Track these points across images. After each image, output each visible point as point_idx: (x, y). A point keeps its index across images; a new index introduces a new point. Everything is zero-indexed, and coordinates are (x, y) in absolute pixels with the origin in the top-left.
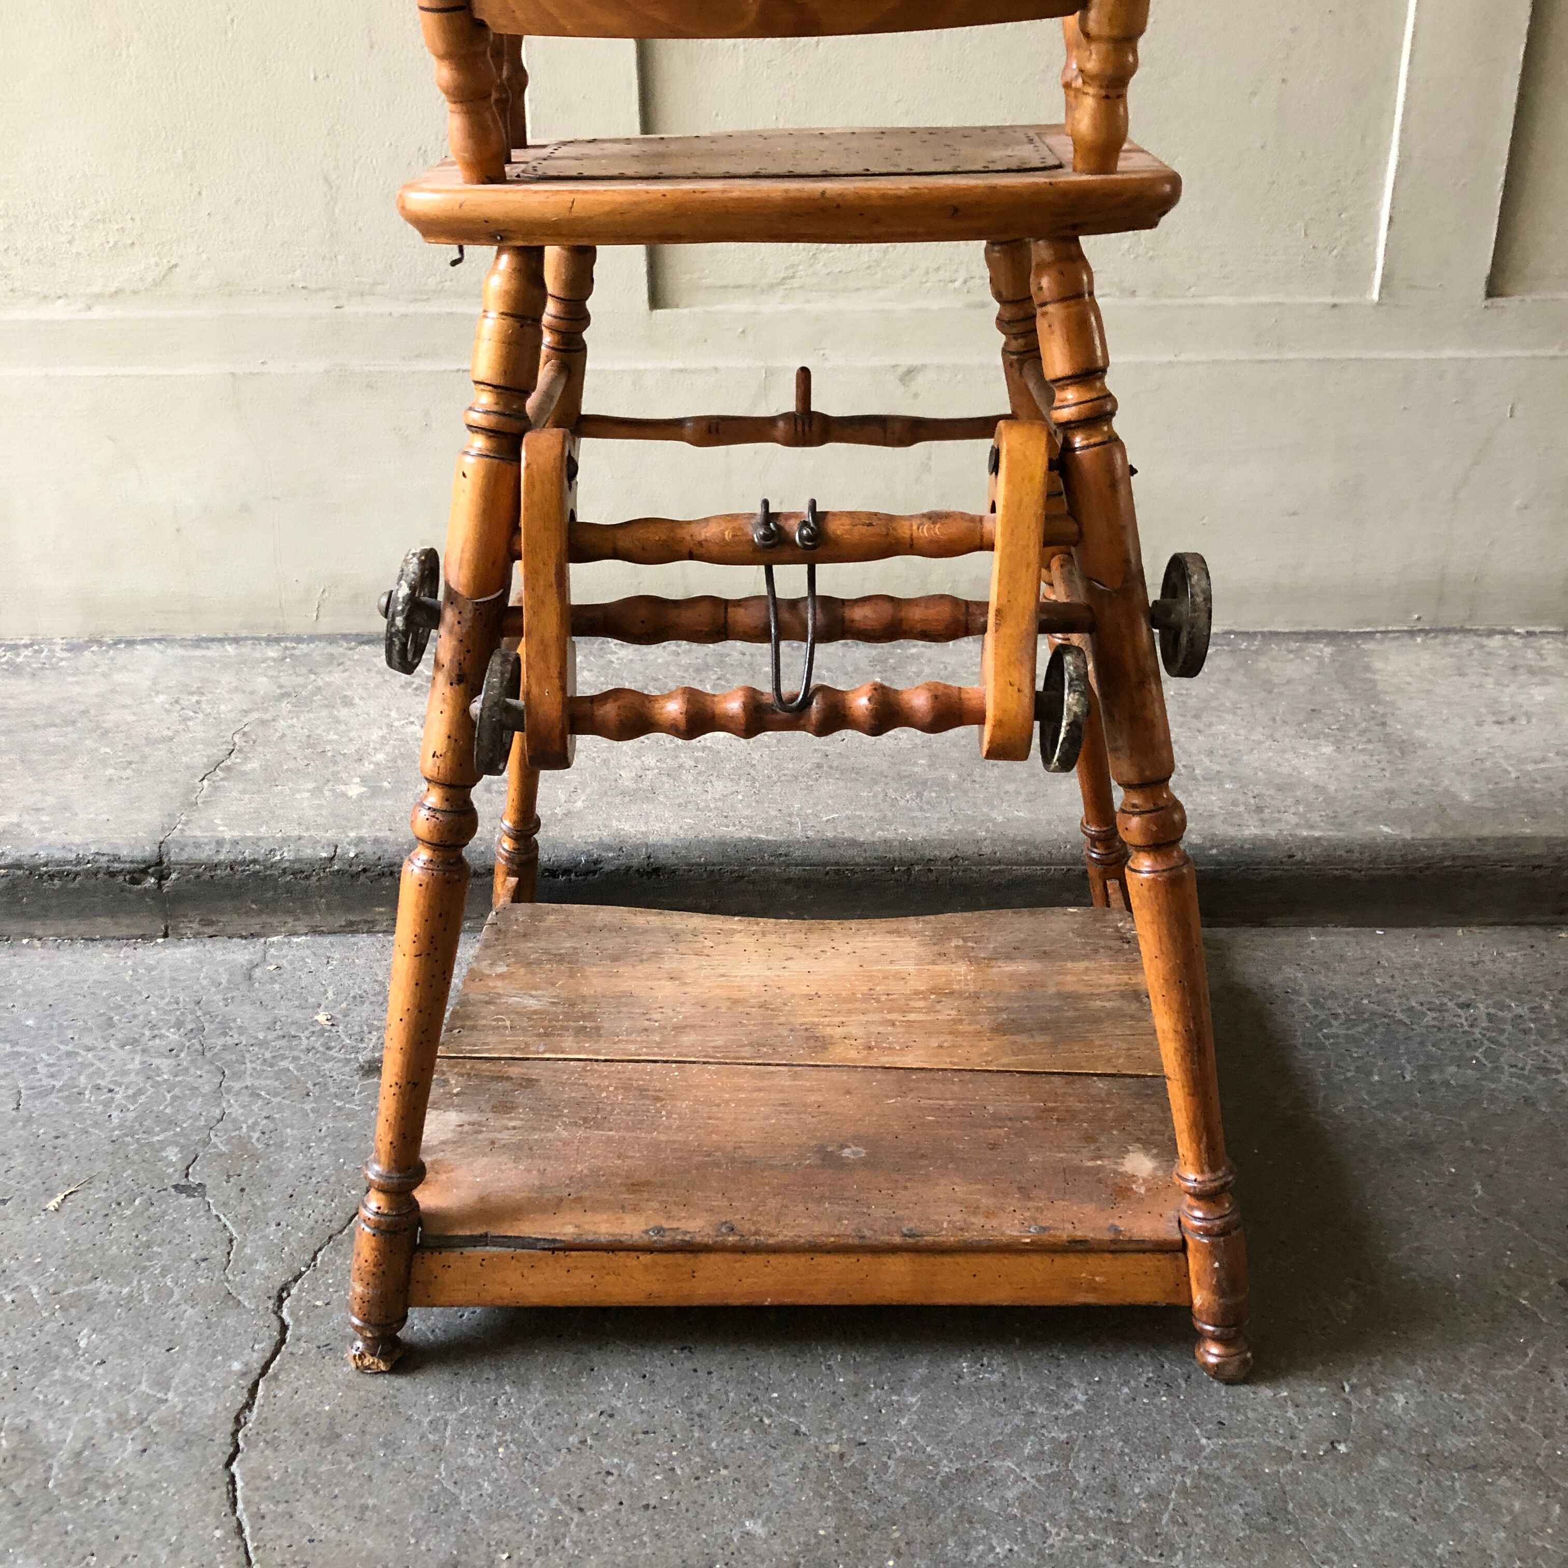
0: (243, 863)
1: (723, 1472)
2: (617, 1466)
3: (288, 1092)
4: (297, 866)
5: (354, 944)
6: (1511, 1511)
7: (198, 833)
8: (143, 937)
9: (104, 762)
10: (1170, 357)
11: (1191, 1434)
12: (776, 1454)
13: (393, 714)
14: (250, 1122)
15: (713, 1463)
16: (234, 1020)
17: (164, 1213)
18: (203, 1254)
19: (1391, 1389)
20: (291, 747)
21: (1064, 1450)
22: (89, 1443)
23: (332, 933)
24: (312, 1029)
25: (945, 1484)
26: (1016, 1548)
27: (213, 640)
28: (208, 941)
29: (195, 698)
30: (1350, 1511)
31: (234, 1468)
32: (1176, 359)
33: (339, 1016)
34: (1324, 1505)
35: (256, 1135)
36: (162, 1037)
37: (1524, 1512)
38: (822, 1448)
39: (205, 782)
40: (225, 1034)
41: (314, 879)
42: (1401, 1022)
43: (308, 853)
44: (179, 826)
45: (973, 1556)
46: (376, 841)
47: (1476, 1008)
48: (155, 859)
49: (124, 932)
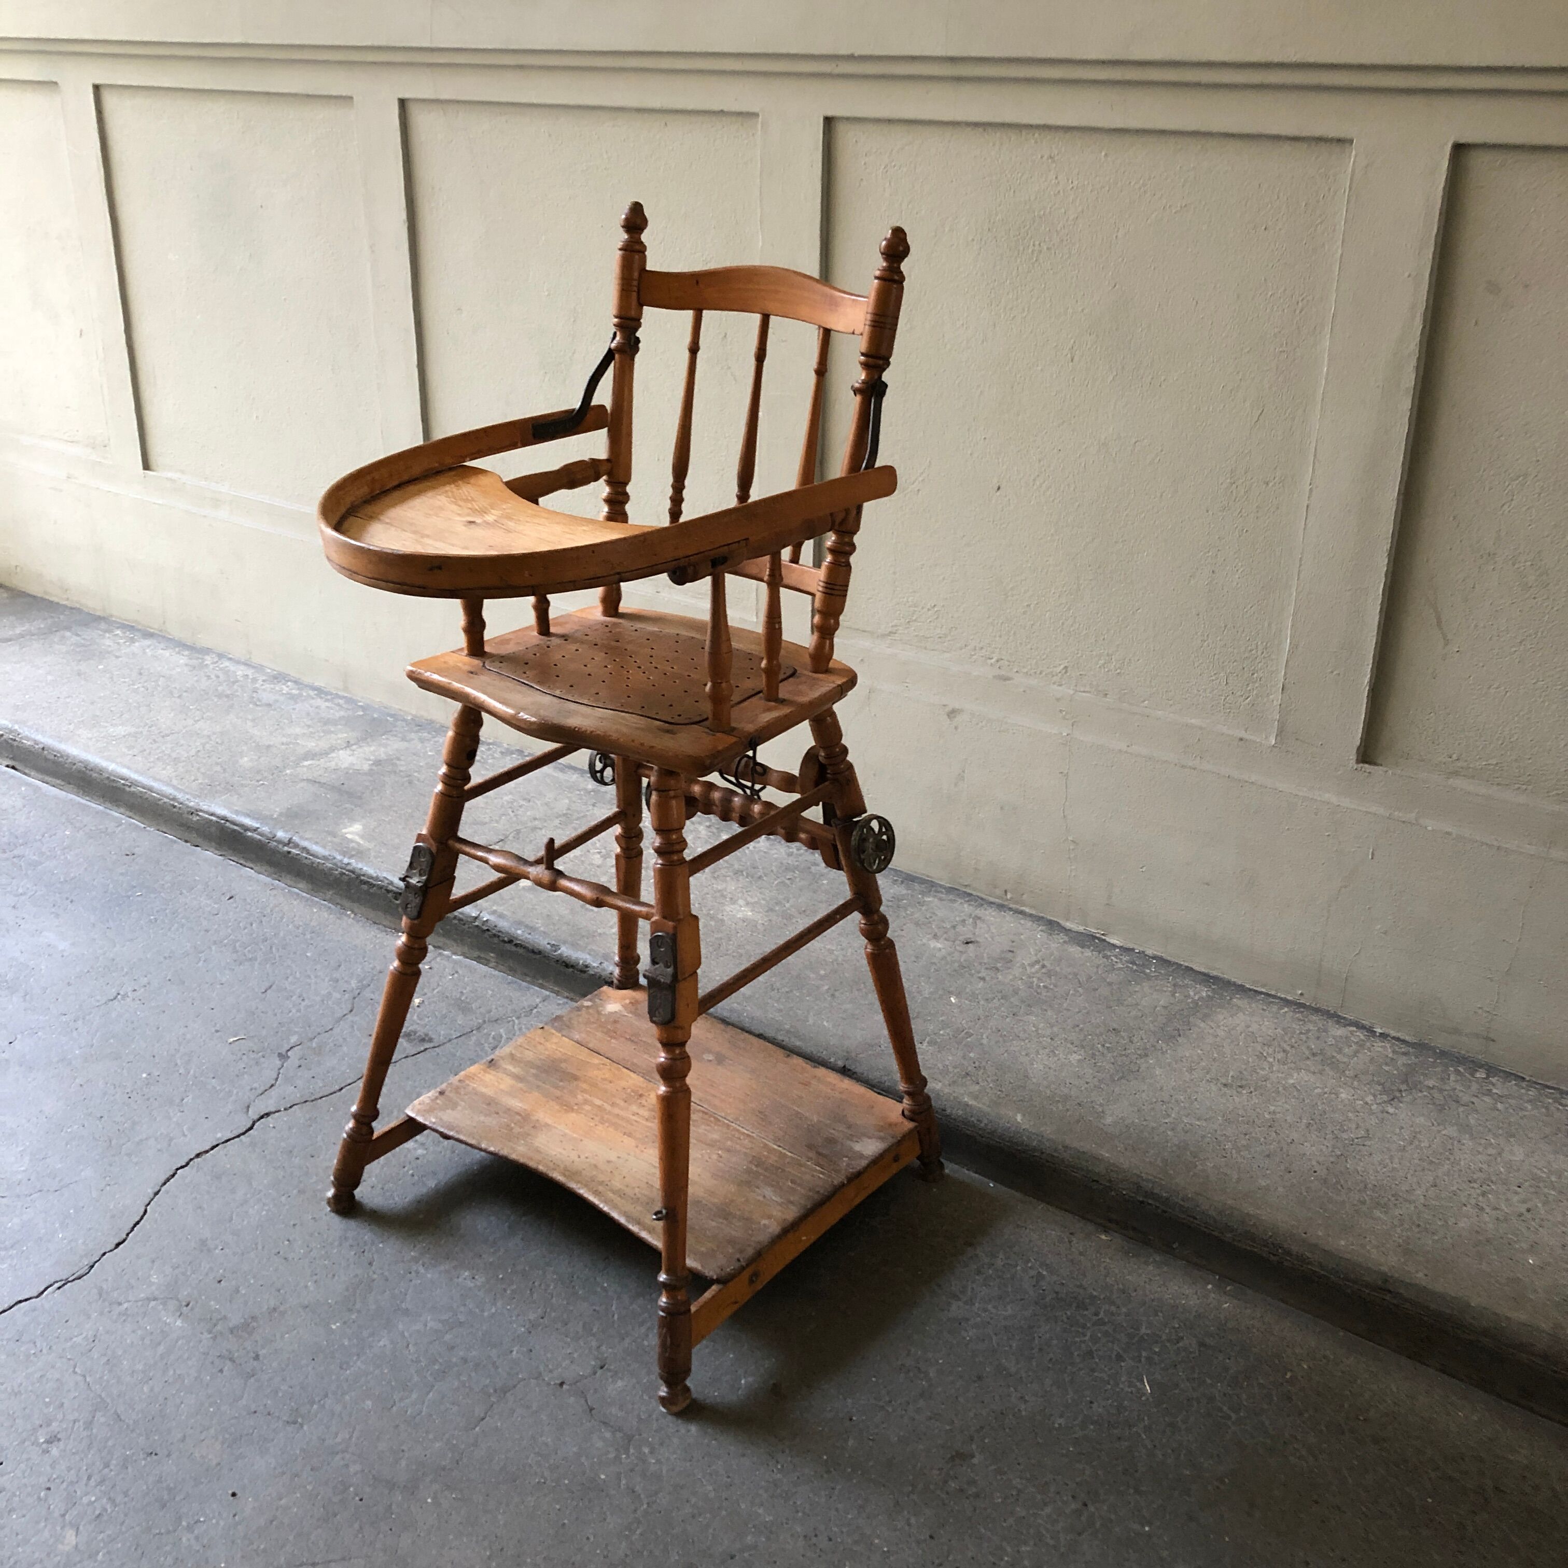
3: (364, 1031)
5: (475, 969)
6: (592, 1445)
10: (1121, 746)
14: (336, 1038)
17: (263, 1063)
18: (257, 1086)
23: (471, 960)
25: (395, 1310)
26: (388, 1346)
30: (528, 1407)
31: (179, 1171)
35: (331, 1045)
36: (349, 983)
37: (597, 1448)
40: (373, 992)
42: (916, 1234)
49: (386, 923)
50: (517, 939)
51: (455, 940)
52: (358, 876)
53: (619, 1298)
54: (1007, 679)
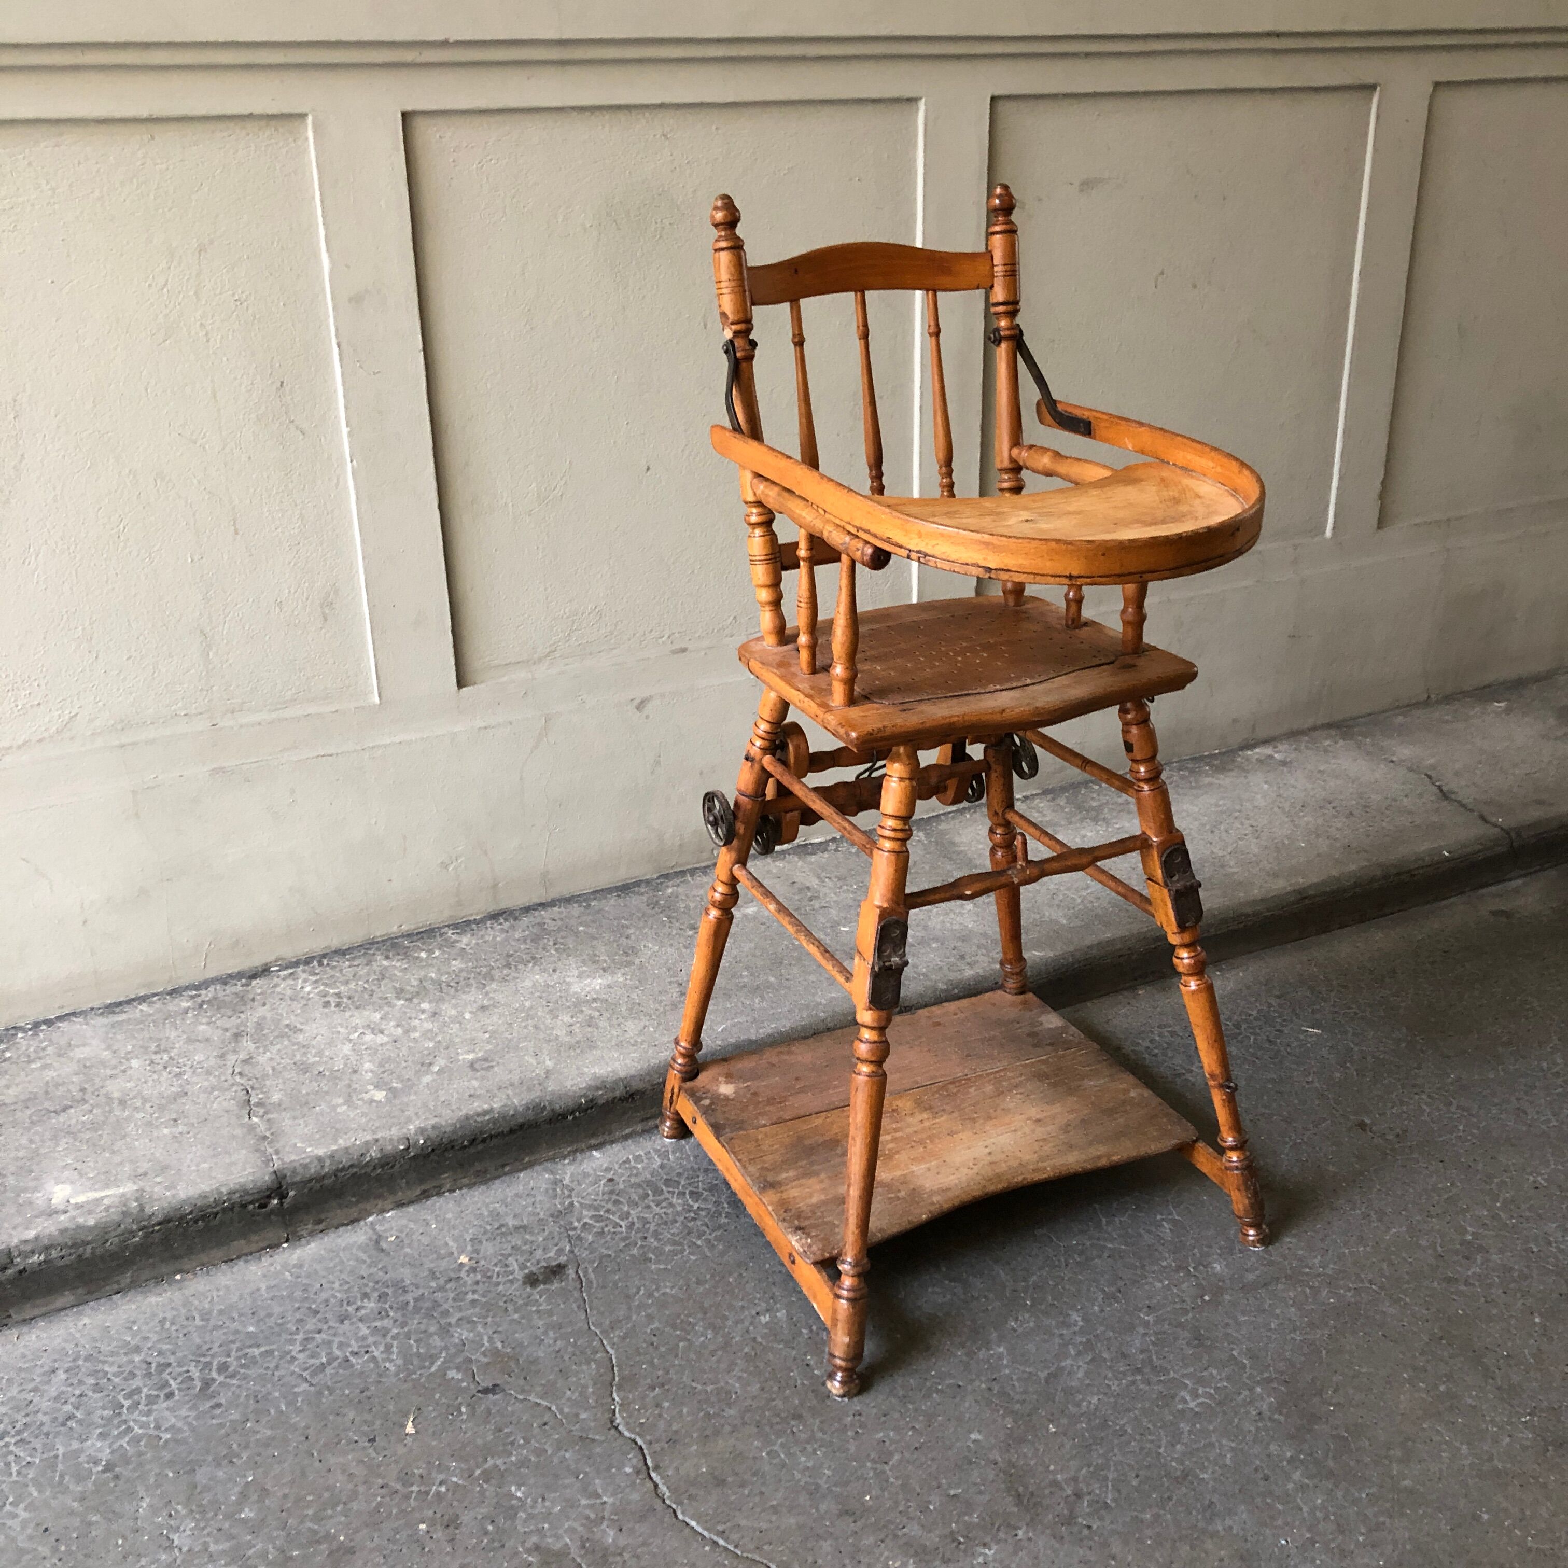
0: (343, 1169)
1: (939, 1418)
2: (885, 1436)
3: (491, 1313)
4: (383, 1160)
6: (1290, 1298)
7: (294, 1157)
8: (270, 1247)
9: (150, 1125)
11: (1139, 1317)
12: (957, 1400)
13: (342, 1030)
14: (485, 1339)
15: (931, 1416)
16: (403, 1281)
17: (488, 1409)
18: (539, 1422)
19: (1210, 1263)
20: (289, 1075)
21: (1089, 1346)
22: (584, 1539)
23: (411, 1202)
24: (464, 1269)
25: (1047, 1383)
26: (1100, 1398)
27: (120, 1004)
28: (322, 1235)
29: (164, 1056)
30: (1227, 1324)
31: (680, 1518)
33: (474, 1255)
34: (1216, 1326)
35: (499, 1345)
36: (362, 1307)
37: (1296, 1296)
38: (977, 1389)
39: (255, 1119)
40: (406, 1292)
41: (397, 1166)
43: (388, 1149)
44: (274, 1157)
45: (1084, 1408)
46: (432, 1127)
48: (276, 1186)
49: (254, 1247)
50: (481, 1133)
51: (380, 1196)
52: (182, 1218)
53: (1098, 1240)
54: (684, 650)
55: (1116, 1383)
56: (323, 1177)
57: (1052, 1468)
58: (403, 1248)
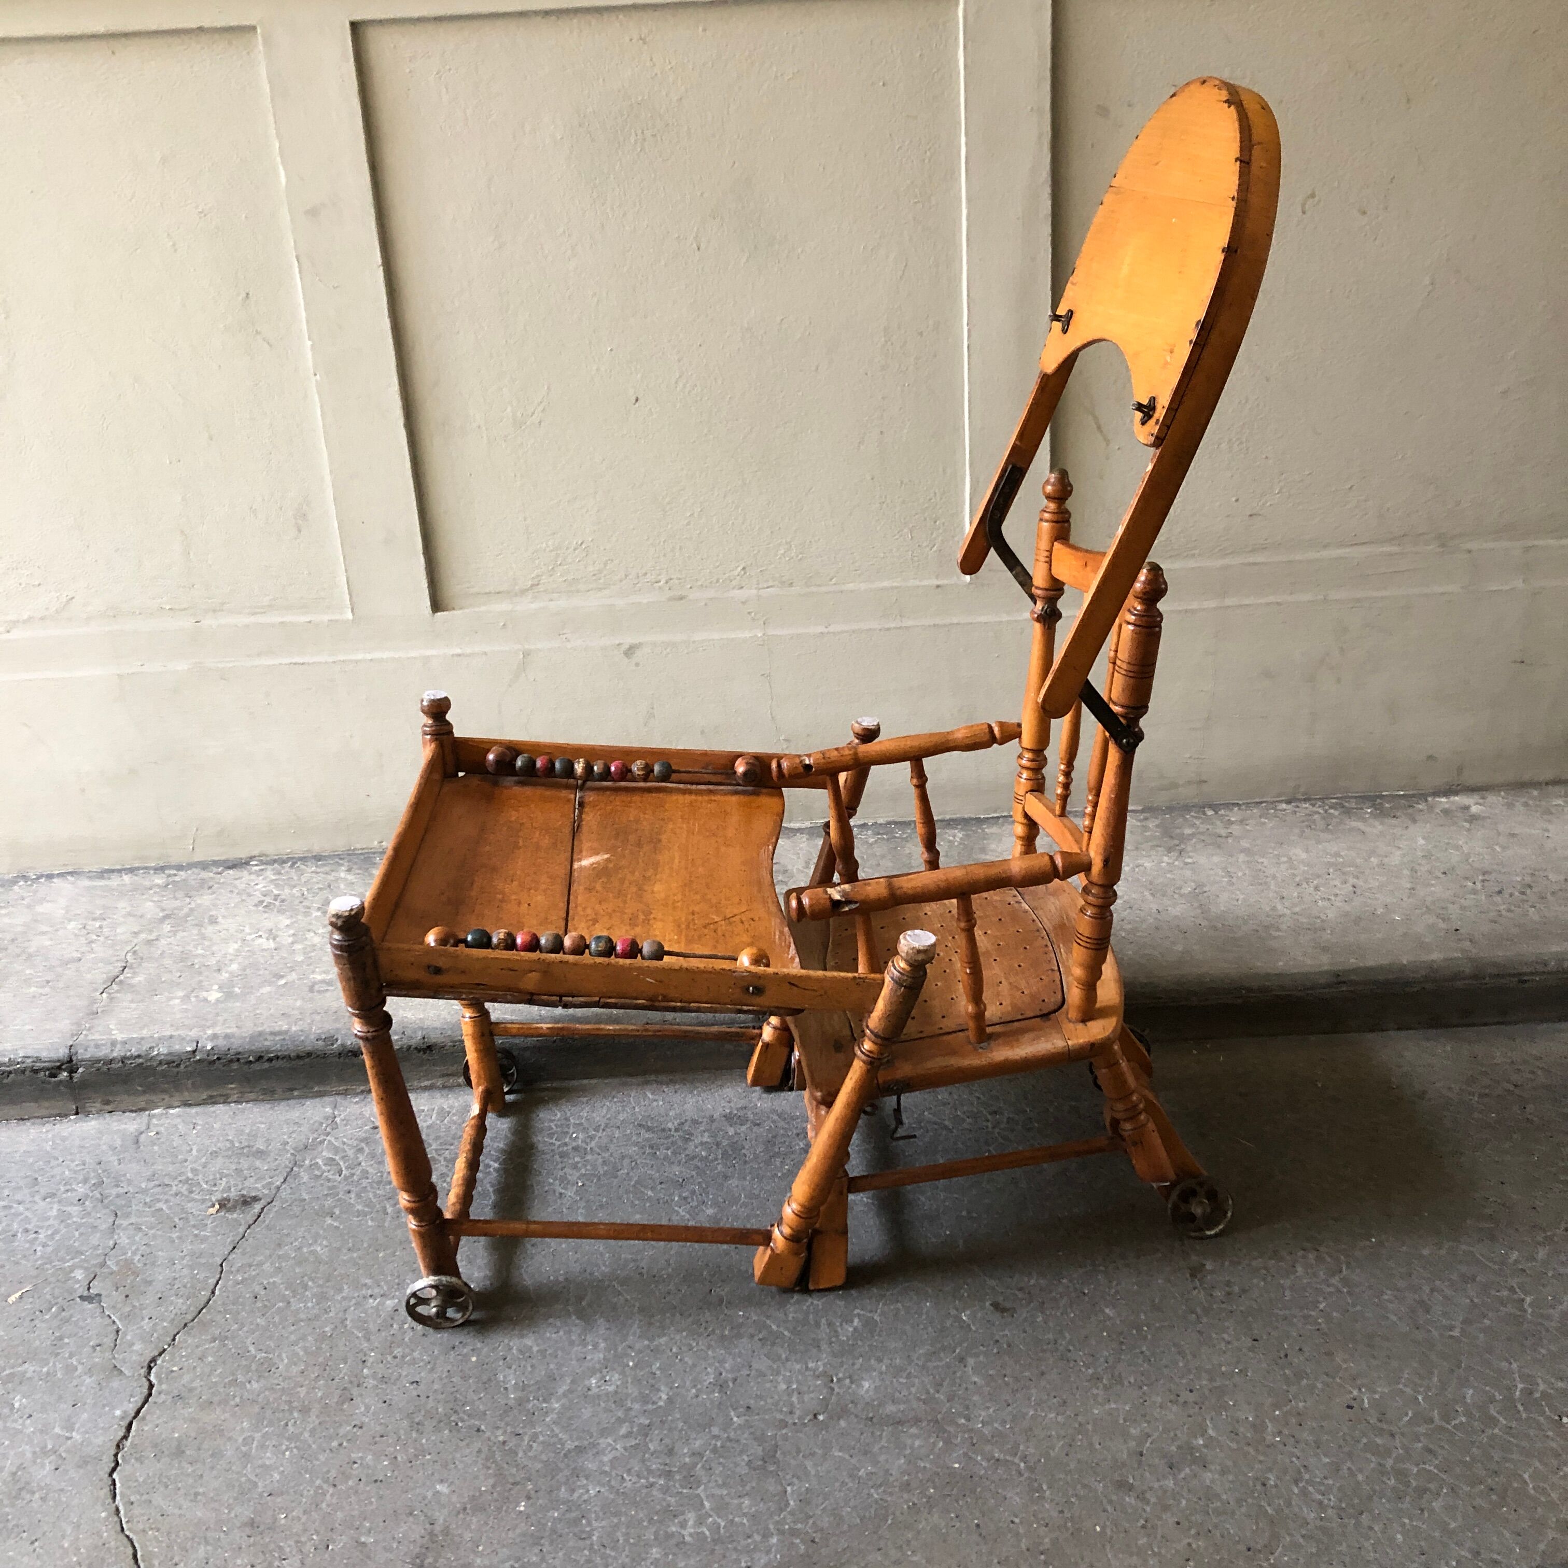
0: (131, 1057)
1: (428, 1457)
2: (361, 1458)
3: (160, 1226)
4: (169, 1058)
5: (214, 1112)
6: (912, 1447)
7: (96, 1037)
8: (60, 1115)
9: (27, 982)
10: (821, 629)
11: (728, 1415)
12: (462, 1444)
13: (247, 930)
14: (133, 1248)
15: (423, 1452)
16: (125, 1175)
17: (71, 1316)
18: (98, 1342)
19: (862, 1379)
20: (167, 962)
21: (646, 1431)
22: (21, 1467)
23: (197, 1104)
24: (180, 1178)
25: (566, 1455)
26: (602, 1490)
27: (113, 871)
28: (107, 1115)
29: (97, 924)
30: (813, 1454)
31: (115, 1476)
32: (826, 630)
33: (200, 1168)
34: (798, 1451)
35: (137, 1258)
36: (73, 1190)
37: (920, 1447)
38: (492, 1438)
39: (104, 995)
40: (117, 1186)
41: (182, 1066)
42: (946, 1128)
43: (177, 1047)
44: (84, 1032)
45: (576, 1495)
46: (227, 1036)
47: (1002, 1114)
48: (66, 1059)
49: (44, 1112)
50: (268, 1052)
51: (164, 1091)
53: (768, 1317)
54: (681, 598)
55: (635, 1479)
56: (111, 1061)
57: (481, 1548)
58: (155, 1144)
